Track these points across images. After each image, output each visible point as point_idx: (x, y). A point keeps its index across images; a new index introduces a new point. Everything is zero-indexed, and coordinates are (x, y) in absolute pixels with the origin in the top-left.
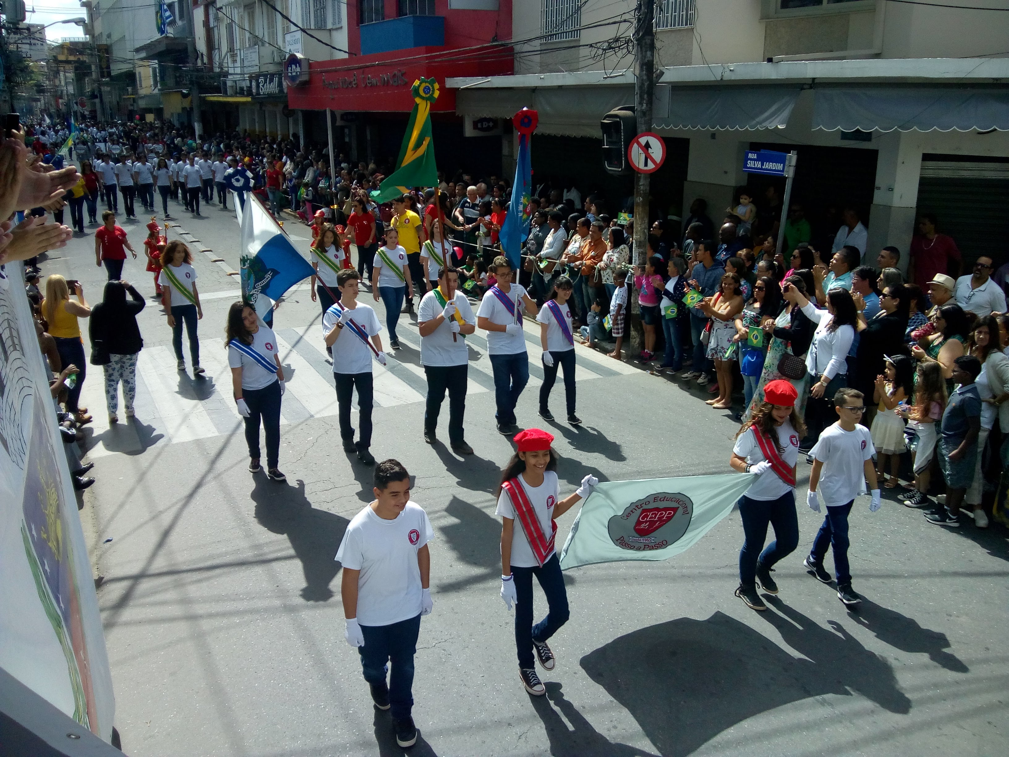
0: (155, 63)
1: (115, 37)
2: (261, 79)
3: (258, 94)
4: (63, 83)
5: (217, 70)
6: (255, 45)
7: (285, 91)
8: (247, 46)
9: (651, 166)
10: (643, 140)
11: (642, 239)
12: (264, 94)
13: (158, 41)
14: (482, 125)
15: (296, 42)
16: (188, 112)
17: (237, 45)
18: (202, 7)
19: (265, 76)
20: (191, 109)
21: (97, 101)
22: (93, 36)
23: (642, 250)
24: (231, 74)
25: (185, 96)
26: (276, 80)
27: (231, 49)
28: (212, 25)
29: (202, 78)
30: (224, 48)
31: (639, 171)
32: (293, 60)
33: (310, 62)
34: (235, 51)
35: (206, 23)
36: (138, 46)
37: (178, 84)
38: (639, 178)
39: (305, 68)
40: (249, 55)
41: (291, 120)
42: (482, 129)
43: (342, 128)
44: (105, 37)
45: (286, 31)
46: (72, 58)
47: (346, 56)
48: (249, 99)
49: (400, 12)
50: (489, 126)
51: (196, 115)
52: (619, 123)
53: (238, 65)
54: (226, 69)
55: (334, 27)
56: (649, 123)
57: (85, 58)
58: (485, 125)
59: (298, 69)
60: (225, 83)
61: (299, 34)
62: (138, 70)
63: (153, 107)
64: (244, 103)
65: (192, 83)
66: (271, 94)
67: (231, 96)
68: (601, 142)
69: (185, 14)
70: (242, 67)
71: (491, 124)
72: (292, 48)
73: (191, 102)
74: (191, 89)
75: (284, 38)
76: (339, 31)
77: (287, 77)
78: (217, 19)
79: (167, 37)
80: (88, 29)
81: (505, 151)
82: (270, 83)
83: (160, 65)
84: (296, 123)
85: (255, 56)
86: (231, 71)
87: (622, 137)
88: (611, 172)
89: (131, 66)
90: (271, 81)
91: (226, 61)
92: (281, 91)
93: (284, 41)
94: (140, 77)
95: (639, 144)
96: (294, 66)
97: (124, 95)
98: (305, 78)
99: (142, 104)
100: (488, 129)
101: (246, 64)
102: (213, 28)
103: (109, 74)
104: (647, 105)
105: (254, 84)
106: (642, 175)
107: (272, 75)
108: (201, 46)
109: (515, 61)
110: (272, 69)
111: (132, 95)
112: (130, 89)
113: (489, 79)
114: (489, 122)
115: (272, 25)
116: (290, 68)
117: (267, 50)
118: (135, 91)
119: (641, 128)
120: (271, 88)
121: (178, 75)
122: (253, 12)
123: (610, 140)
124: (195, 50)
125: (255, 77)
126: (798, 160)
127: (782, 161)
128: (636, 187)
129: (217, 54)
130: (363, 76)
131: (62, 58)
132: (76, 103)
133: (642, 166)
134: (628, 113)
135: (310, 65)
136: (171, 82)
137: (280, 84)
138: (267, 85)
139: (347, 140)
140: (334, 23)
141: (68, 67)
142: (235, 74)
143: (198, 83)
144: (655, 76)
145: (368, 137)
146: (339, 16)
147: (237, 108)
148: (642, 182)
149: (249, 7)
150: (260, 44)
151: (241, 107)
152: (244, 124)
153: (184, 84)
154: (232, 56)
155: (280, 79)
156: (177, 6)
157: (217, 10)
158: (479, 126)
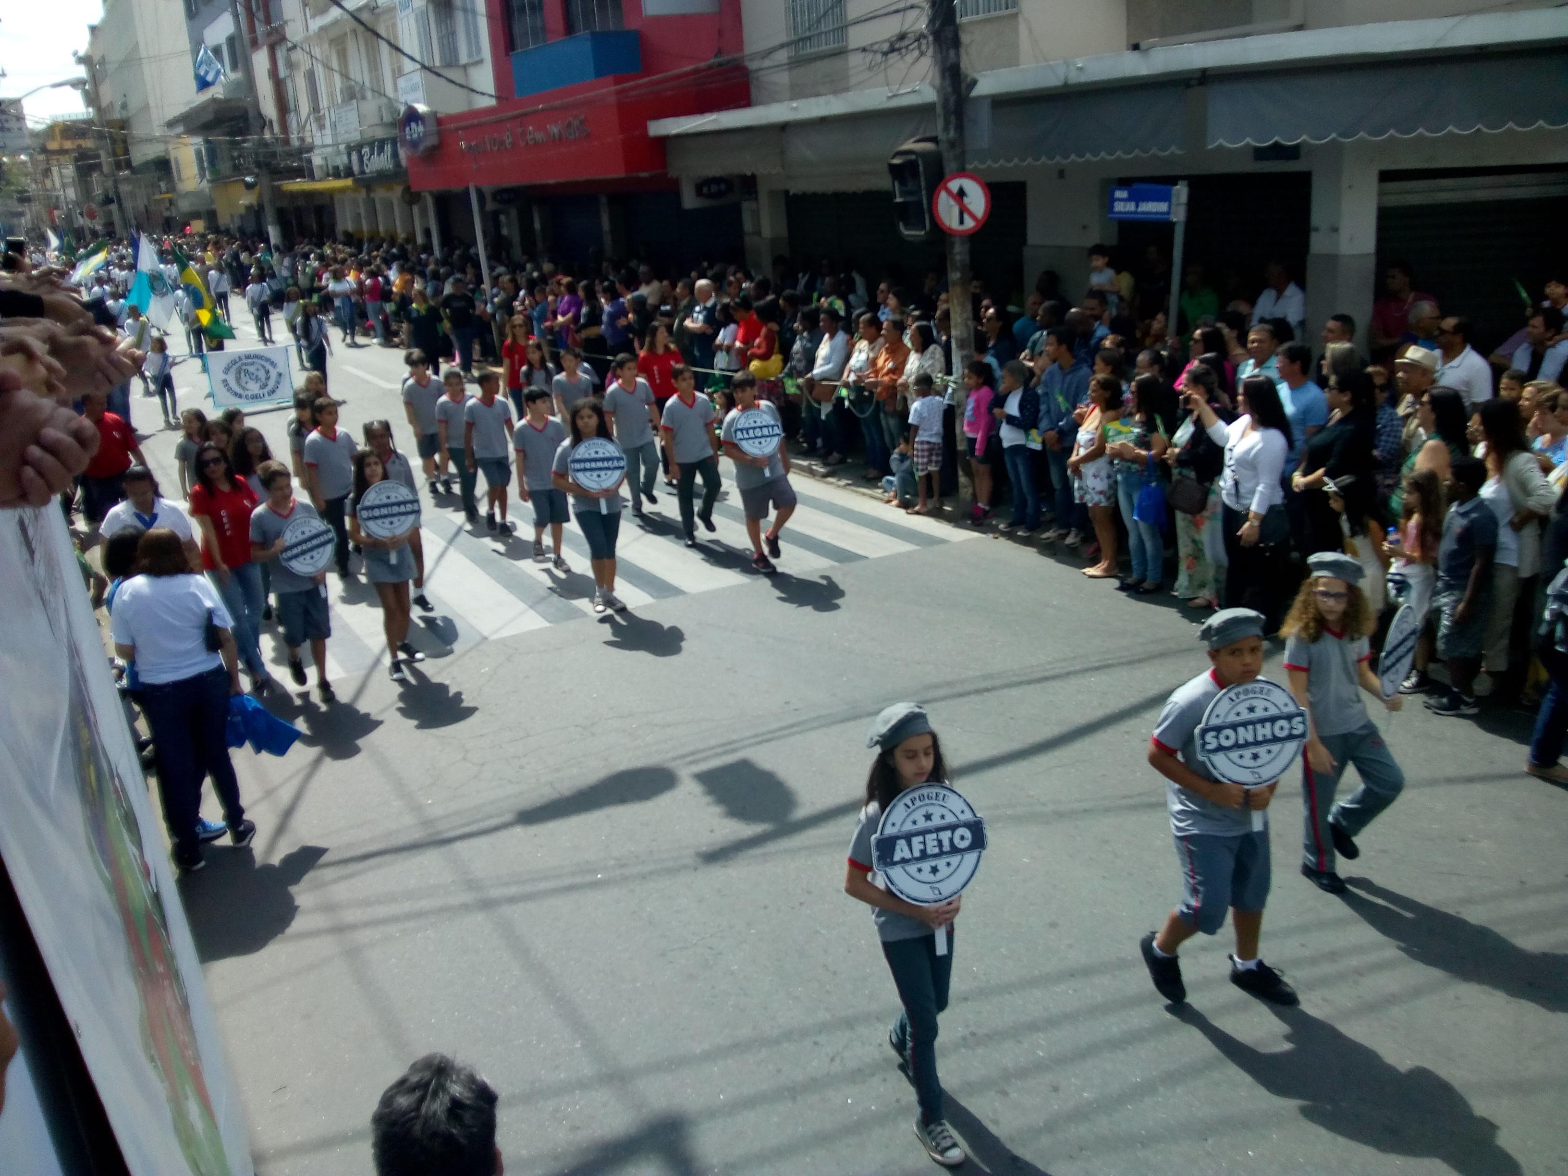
0: (197, 141)
1: (134, 107)
2: (366, 150)
3: (363, 172)
4: (58, 184)
5: (295, 143)
6: (352, 99)
7: (404, 163)
8: (340, 101)
9: (969, 223)
10: (954, 185)
11: (965, 335)
12: (371, 172)
13: (203, 108)
14: (709, 189)
15: (414, 88)
16: (256, 212)
17: (324, 102)
18: (266, 48)
19: (371, 145)
20: (261, 206)
21: (114, 207)
22: (99, 110)
24: (318, 147)
25: (249, 186)
26: (388, 148)
27: (316, 109)
28: (282, 75)
29: (274, 155)
30: (304, 107)
31: (951, 233)
32: (412, 116)
33: (438, 115)
34: (322, 112)
35: (274, 73)
36: (170, 116)
37: (236, 168)
38: (952, 244)
39: (433, 128)
40: (343, 115)
41: (415, 208)
42: (710, 196)
43: (496, 214)
44: (118, 108)
45: (398, 73)
46: (68, 145)
47: (492, 102)
48: (349, 182)
49: (569, 29)
50: (720, 190)
51: (269, 215)
52: (915, 162)
53: (328, 131)
54: (310, 140)
55: (471, 61)
56: (962, 159)
57: (88, 144)
58: (714, 188)
59: (421, 129)
60: (310, 161)
61: (418, 77)
62: (172, 155)
63: (201, 208)
64: (342, 190)
65: (258, 165)
66: (382, 171)
67: (321, 180)
68: (890, 195)
69: (240, 60)
70: (335, 135)
71: (723, 187)
72: (410, 97)
73: (260, 196)
74: (258, 175)
75: (395, 84)
76: (479, 65)
77: (404, 142)
78: (290, 65)
79: (213, 100)
80: (91, 99)
81: (748, 226)
82: (379, 154)
83: (207, 142)
84: (423, 212)
85: (353, 117)
86: (318, 142)
87: (923, 183)
88: (909, 239)
89: (162, 148)
90: (381, 150)
91: (308, 127)
92: (397, 164)
93: (396, 89)
94: (178, 166)
95: (949, 192)
96: (413, 125)
97: (154, 194)
98: (432, 141)
99: (184, 206)
100: (719, 194)
101: (341, 129)
102: (284, 79)
103: (128, 165)
104: (956, 129)
105: (355, 157)
106: (957, 240)
107: (382, 143)
108: (269, 109)
109: (751, 85)
110: (380, 132)
111: (167, 192)
112: (163, 185)
113: (714, 115)
114: (719, 184)
115: (374, 65)
116: (407, 129)
117: (371, 106)
118: (172, 189)
119: (950, 166)
120: (380, 162)
121: (235, 154)
122: (344, 50)
123: (904, 189)
124: (260, 115)
125: (355, 148)
126: (1190, 196)
127: (1166, 198)
128: (949, 257)
129: (295, 118)
130: (520, 130)
131: (53, 146)
132: (81, 214)
133: (955, 225)
134: (929, 146)
135: (439, 122)
136: (225, 167)
137: (395, 155)
138: (375, 159)
139: (505, 231)
140: (470, 55)
141: (63, 159)
142: (324, 146)
143: (268, 165)
144: (963, 86)
145: (537, 225)
146: (478, 42)
147: (332, 198)
148: (958, 248)
149: (339, 43)
150: (358, 96)
151: (337, 197)
152: (345, 222)
153: (247, 169)
154: (317, 119)
155: (394, 146)
156: (225, 49)
157: (289, 49)
158: (705, 190)
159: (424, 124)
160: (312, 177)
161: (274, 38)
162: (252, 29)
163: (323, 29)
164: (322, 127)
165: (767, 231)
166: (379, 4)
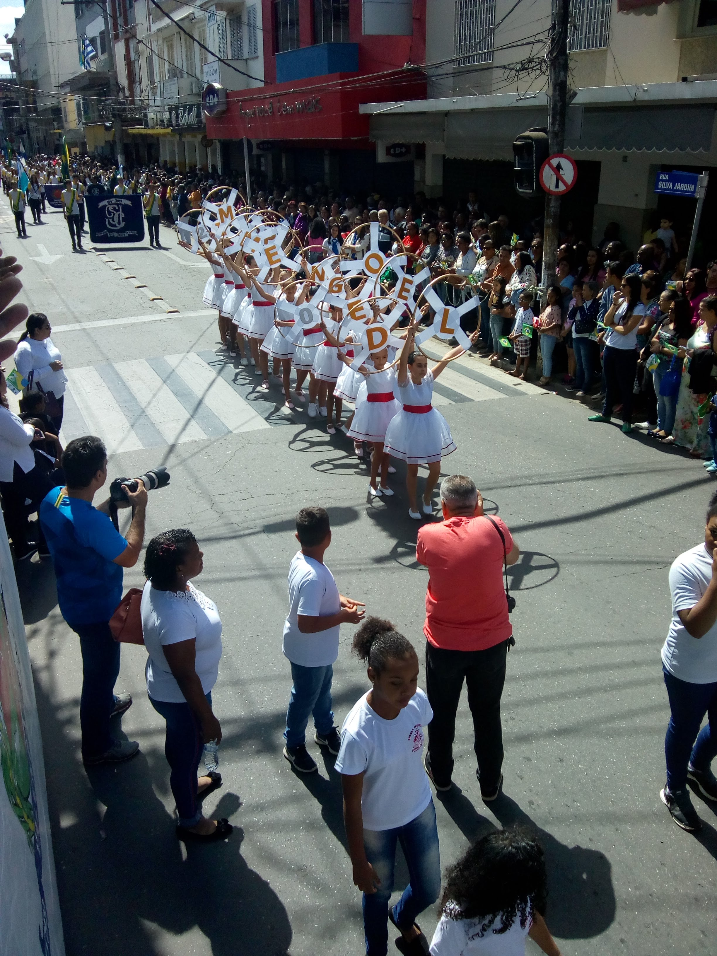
0: (78, 97)
1: (40, 73)
2: (181, 110)
3: (178, 125)
5: (138, 103)
6: (174, 77)
7: (204, 121)
8: (167, 78)
9: (562, 187)
10: (554, 162)
12: (183, 125)
13: (83, 76)
14: (395, 151)
15: (213, 73)
16: (111, 145)
17: (157, 78)
18: (123, 40)
19: (184, 107)
20: (114, 141)
21: (25, 136)
22: (19, 73)
24: (152, 107)
25: (107, 129)
26: (195, 110)
27: (152, 82)
28: (132, 59)
29: (124, 110)
30: (145, 81)
31: (550, 193)
32: (211, 90)
33: (228, 91)
34: (156, 84)
35: (127, 57)
36: (62, 81)
37: (101, 117)
38: (550, 200)
39: (223, 99)
40: (168, 87)
41: (209, 149)
42: (394, 155)
43: (259, 157)
44: (30, 73)
45: (204, 62)
46: (1, 95)
47: (262, 85)
48: (169, 130)
49: (315, 40)
51: (119, 148)
52: (531, 144)
53: (158, 97)
54: (147, 102)
55: (251, 56)
56: (561, 145)
57: (12, 95)
58: (398, 150)
59: (216, 100)
60: (146, 115)
61: (216, 65)
62: (63, 105)
63: (79, 140)
64: (164, 135)
65: (114, 116)
66: (190, 124)
67: (152, 128)
68: (513, 165)
69: (107, 48)
70: (162, 99)
71: (404, 150)
72: (210, 78)
73: (114, 136)
74: (113, 122)
75: (202, 69)
76: (255, 60)
77: (205, 107)
78: (137, 52)
79: (90, 72)
80: (14, 67)
81: (417, 176)
82: (189, 114)
83: (84, 99)
84: (214, 154)
85: (175, 88)
86: (151, 103)
87: (534, 159)
88: (522, 195)
89: (56, 101)
90: (190, 111)
91: (146, 94)
92: (200, 122)
93: (202, 73)
94: (65, 112)
95: (551, 166)
96: (211, 96)
97: (50, 130)
98: (222, 108)
99: (68, 138)
100: (401, 155)
101: (166, 96)
102: (134, 61)
103: (35, 109)
104: (559, 126)
105: (174, 114)
106: (553, 197)
107: (191, 106)
108: (123, 80)
109: (428, 85)
110: (191, 100)
111: (58, 129)
113: (402, 104)
114: (401, 148)
115: (190, 56)
116: (208, 99)
117: (185, 82)
118: (62, 127)
119: (553, 149)
120: (188, 119)
121: (101, 108)
122: (172, 45)
123: (522, 162)
124: (117, 84)
125: (174, 109)
126: (710, 181)
127: (694, 181)
128: (546, 208)
129: (138, 87)
130: (278, 104)
132: (5, 139)
133: (553, 188)
134: (542, 134)
135: (227, 95)
136: (94, 115)
137: (198, 115)
138: (186, 116)
139: (263, 169)
140: (250, 53)
142: (155, 106)
143: (120, 116)
144: (567, 96)
145: (284, 166)
146: (255, 45)
147: (158, 139)
148: (552, 204)
149: (169, 41)
150: (179, 75)
151: (161, 139)
152: (165, 155)
153: (107, 118)
154: (152, 89)
155: (198, 109)
156: (98, 40)
157: (137, 43)
158: (392, 151)
159: (218, 96)
160: (147, 125)
161: (128, 35)
162: (115, 28)
163: (158, 30)
164: (154, 94)
165: (429, 180)
166: (196, 17)
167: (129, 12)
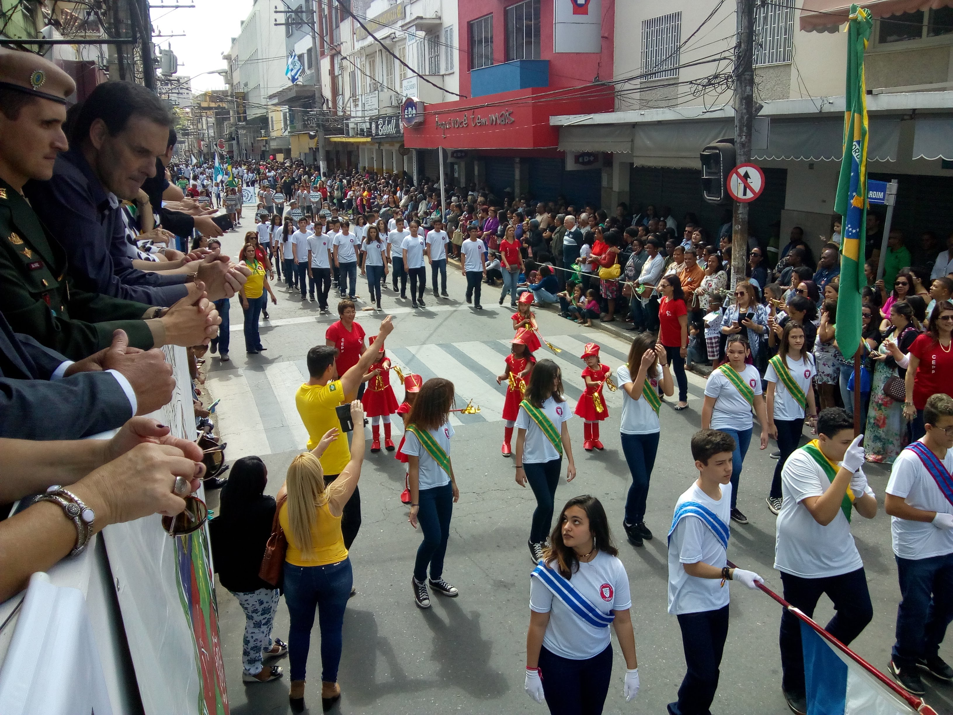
0: (285, 108)
1: (251, 86)
2: (380, 121)
3: (378, 135)
4: (205, 127)
5: (340, 114)
6: (375, 90)
7: (402, 131)
8: (368, 91)
9: (750, 195)
10: (742, 171)
11: (741, 265)
12: (382, 135)
13: (289, 89)
14: (583, 159)
15: (412, 87)
16: (314, 152)
17: (359, 91)
18: (329, 57)
19: (384, 118)
20: (317, 149)
21: (234, 142)
22: (232, 85)
23: (740, 276)
24: (354, 117)
25: (312, 137)
26: (394, 122)
27: (354, 95)
28: (336, 74)
29: (327, 120)
30: (347, 94)
31: (738, 200)
32: (410, 103)
33: (425, 104)
34: (357, 97)
35: (332, 72)
36: (270, 93)
37: (305, 126)
38: (737, 207)
39: (420, 110)
40: (370, 99)
41: (405, 157)
42: (583, 163)
43: (452, 164)
44: (242, 86)
45: (404, 77)
46: (213, 105)
47: (457, 98)
48: (369, 139)
49: (507, 58)
50: (590, 160)
51: (321, 155)
52: (718, 155)
53: (360, 108)
54: (349, 113)
55: (447, 73)
56: (748, 154)
57: (225, 105)
58: (586, 159)
59: (414, 112)
60: (347, 126)
61: (415, 80)
62: (270, 115)
63: (284, 147)
64: (364, 143)
65: (318, 125)
66: (389, 134)
67: (353, 137)
68: (700, 173)
69: (314, 63)
70: (363, 111)
71: (592, 158)
72: (409, 92)
73: (317, 143)
74: (317, 131)
75: (401, 84)
76: (451, 76)
77: (403, 119)
78: (341, 68)
79: (297, 85)
80: (229, 81)
81: (604, 183)
82: (388, 125)
83: (290, 110)
84: (410, 160)
85: (375, 101)
86: (353, 114)
87: (722, 168)
88: (710, 202)
89: (265, 111)
90: (389, 122)
91: (348, 105)
92: (398, 131)
93: (401, 87)
94: (272, 121)
95: (738, 174)
96: (410, 109)
97: (258, 137)
98: (420, 119)
99: (273, 145)
100: (589, 163)
101: (367, 108)
102: (338, 76)
103: (245, 119)
104: (746, 136)
105: (374, 125)
106: (741, 204)
107: (390, 117)
108: (327, 93)
109: (616, 99)
110: (389, 111)
111: (265, 137)
112: (263, 131)
113: (592, 116)
114: (589, 157)
115: (390, 72)
116: (406, 111)
117: (386, 95)
118: (268, 134)
119: (740, 159)
120: (388, 129)
121: (306, 118)
122: (374, 61)
123: (709, 170)
124: (322, 96)
125: (374, 120)
126: (899, 189)
127: (883, 189)
128: (734, 215)
129: (341, 100)
130: (473, 116)
131: (204, 105)
132: (216, 145)
133: (740, 195)
134: (728, 145)
135: (425, 108)
136: (299, 125)
137: (397, 126)
138: (386, 127)
139: (456, 175)
140: (447, 69)
141: (209, 112)
142: (356, 117)
143: (323, 126)
144: (754, 109)
145: (476, 172)
146: (452, 62)
147: (358, 147)
148: (740, 210)
149: (370, 56)
150: (379, 89)
151: (360, 147)
152: (364, 162)
153: (312, 127)
154: (354, 101)
155: (397, 121)
156: (306, 56)
157: (342, 59)
158: (581, 160)
159: (416, 109)
161: (334, 52)
162: (322, 46)
163: (362, 48)
164: (356, 106)
165: (616, 187)
166: (397, 36)
167: (334, 32)
